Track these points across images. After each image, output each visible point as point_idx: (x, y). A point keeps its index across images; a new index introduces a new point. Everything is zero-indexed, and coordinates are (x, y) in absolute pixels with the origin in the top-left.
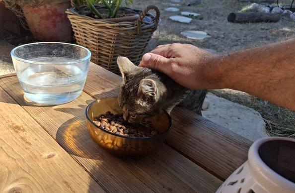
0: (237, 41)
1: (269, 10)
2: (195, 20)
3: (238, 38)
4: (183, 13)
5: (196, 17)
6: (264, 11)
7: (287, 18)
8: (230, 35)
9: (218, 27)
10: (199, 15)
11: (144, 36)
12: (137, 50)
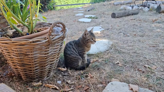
0: (120, 29)
1: (131, 8)
2: (93, 20)
3: (120, 28)
4: (86, 16)
5: (94, 18)
6: (129, 9)
7: (142, 11)
8: (115, 26)
9: (107, 22)
10: (95, 16)
11: (57, 44)
12: (53, 55)
